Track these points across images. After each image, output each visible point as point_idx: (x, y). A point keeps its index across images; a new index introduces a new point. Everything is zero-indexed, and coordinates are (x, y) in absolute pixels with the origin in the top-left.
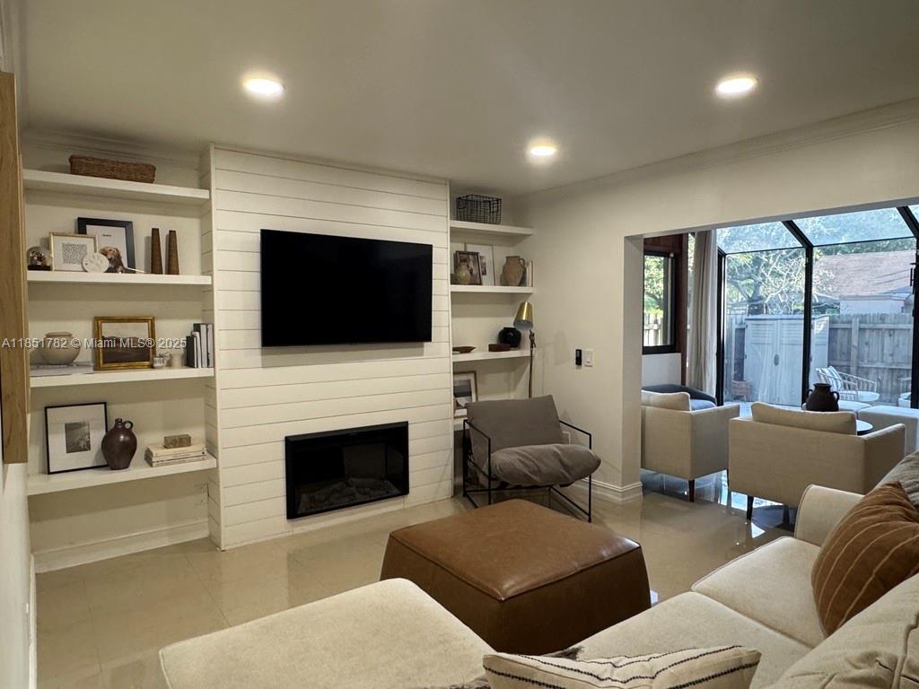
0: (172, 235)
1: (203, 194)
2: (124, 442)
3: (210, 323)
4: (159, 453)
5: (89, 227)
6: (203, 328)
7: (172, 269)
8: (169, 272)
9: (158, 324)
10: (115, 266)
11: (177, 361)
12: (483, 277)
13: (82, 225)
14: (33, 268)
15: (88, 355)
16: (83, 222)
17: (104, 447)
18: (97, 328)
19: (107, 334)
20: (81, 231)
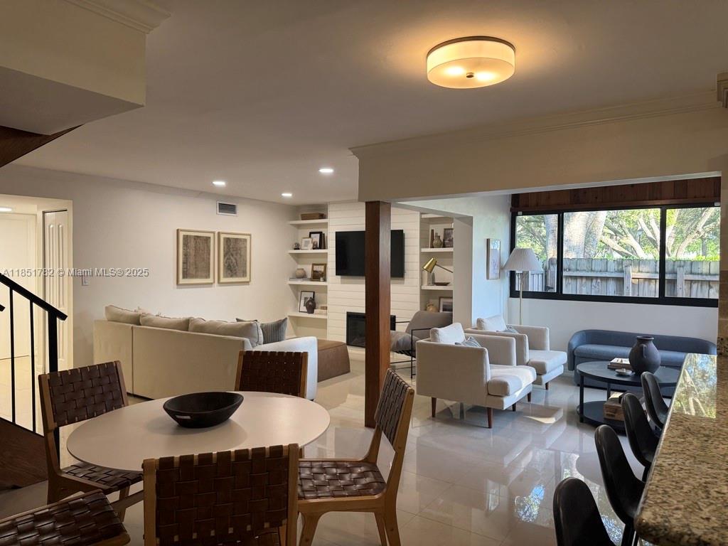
1: (327, 222)
2: (310, 305)
10: (315, 247)
14: (295, 249)
15: (309, 276)
16: (311, 233)
17: (306, 305)
18: (313, 267)
19: (315, 269)
20: (310, 236)
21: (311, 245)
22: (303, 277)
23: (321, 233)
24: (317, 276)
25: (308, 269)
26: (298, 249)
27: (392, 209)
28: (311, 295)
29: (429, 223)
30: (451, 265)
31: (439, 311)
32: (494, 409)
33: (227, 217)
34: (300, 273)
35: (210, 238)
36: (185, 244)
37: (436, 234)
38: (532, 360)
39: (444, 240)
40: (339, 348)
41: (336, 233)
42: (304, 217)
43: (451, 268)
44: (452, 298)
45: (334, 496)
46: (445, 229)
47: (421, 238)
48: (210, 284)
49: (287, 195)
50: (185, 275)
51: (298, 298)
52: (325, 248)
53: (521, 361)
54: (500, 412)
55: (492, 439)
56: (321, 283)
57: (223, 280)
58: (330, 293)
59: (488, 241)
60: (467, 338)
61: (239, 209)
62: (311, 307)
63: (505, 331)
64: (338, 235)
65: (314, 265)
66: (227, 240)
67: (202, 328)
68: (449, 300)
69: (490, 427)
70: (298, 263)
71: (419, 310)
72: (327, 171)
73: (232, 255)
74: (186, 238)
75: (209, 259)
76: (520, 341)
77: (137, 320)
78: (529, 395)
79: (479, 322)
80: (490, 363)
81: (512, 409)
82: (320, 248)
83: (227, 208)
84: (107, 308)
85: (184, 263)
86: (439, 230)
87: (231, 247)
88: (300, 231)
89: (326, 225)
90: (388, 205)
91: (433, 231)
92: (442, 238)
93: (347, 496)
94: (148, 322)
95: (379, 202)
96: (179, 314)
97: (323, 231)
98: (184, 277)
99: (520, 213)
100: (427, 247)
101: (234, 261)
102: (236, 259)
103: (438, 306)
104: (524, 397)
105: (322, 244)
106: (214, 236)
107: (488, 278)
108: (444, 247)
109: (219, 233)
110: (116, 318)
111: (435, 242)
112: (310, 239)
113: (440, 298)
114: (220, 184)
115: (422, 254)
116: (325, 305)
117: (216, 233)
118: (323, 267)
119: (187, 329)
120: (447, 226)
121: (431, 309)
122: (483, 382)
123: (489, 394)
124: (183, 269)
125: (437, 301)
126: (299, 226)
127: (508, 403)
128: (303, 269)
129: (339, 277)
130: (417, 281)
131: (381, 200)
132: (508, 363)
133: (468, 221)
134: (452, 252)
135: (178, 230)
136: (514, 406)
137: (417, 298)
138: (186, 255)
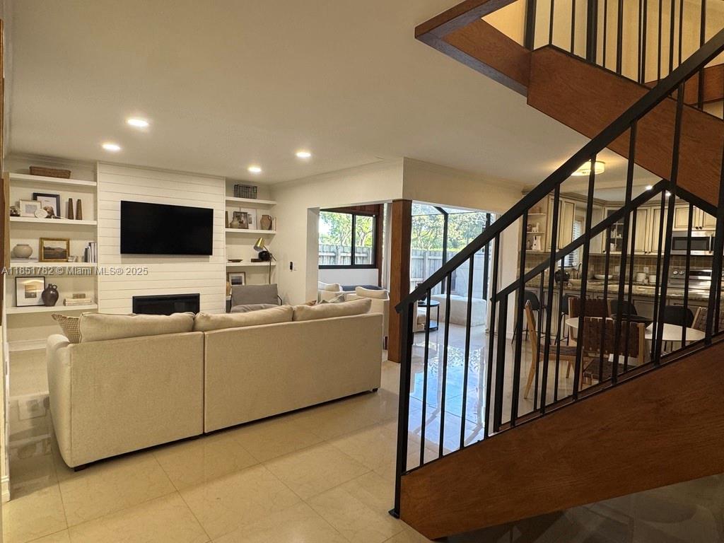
0: (79, 201)
1: (94, 184)
2: (53, 294)
3: (96, 242)
4: (70, 301)
5: (38, 197)
6: (92, 245)
7: (79, 217)
8: (77, 219)
9: (70, 242)
10: (50, 215)
11: (80, 259)
12: (249, 225)
13: (35, 196)
15: (36, 254)
16: (36, 194)
17: (45, 295)
18: (41, 243)
19: (46, 246)
20: (35, 199)
22: (26, 257)
23: (57, 196)
25: (34, 244)
26: (19, 216)
34: (23, 250)
41: (122, 202)
56: (73, 264)
62: (50, 298)
82: (59, 216)
91: (227, 212)
112: (37, 203)
113: (229, 273)
118: (65, 242)
128: (28, 245)
130: (223, 259)
137: (224, 273)
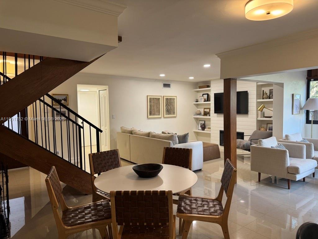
10: (205, 101)
14: (196, 102)
15: (203, 114)
16: (203, 94)
17: (201, 127)
18: (204, 110)
19: (205, 111)
20: (203, 96)
21: (203, 100)
22: (200, 114)
23: (208, 94)
24: (206, 114)
25: (202, 111)
26: (198, 102)
27: (237, 81)
28: (203, 122)
29: (262, 87)
30: (272, 107)
31: (267, 131)
32: (291, 180)
33: (167, 89)
34: (198, 112)
35: (160, 98)
36: (150, 102)
37: (265, 92)
38: (315, 156)
39: (269, 95)
40: (214, 146)
41: (214, 94)
42: (200, 87)
43: (272, 109)
44: (272, 124)
45: (198, 214)
46: (270, 90)
47: (257, 95)
48: (160, 118)
49: (191, 78)
50: (151, 114)
51: (198, 124)
52: (209, 101)
53: (309, 156)
54: (295, 182)
55: (290, 194)
56: (208, 117)
57: (165, 116)
58: (212, 122)
59: (293, 95)
60: (278, 144)
61: (171, 85)
62: (203, 127)
63: (301, 141)
64: (215, 94)
65: (204, 109)
66: (167, 99)
67: (154, 136)
68: (271, 125)
69: (289, 188)
70: (197, 108)
71: (256, 130)
72: (207, 66)
73: (169, 106)
74: (150, 99)
75: (160, 107)
76: (309, 147)
77: (131, 132)
78: (314, 174)
79: (287, 136)
80: (290, 157)
81: (303, 180)
82: (207, 101)
83: (167, 85)
84: (121, 127)
85: (150, 109)
86: (267, 90)
87: (168, 102)
88: (198, 93)
89: (210, 90)
90: (235, 80)
91: (263, 91)
92: (268, 94)
93: (205, 215)
94: (135, 133)
95: (230, 79)
96: (146, 130)
97: (209, 93)
98: (150, 115)
99: (312, 80)
100: (260, 99)
101: (170, 108)
102: (170, 107)
103: (266, 128)
104: (310, 175)
105: (208, 99)
106: (162, 98)
107: (293, 114)
108: (269, 98)
109: (163, 96)
110: (124, 132)
111: (265, 96)
112: (203, 97)
113: (267, 124)
114: (162, 75)
115: (257, 102)
116: (210, 127)
117: (162, 96)
118: (209, 110)
119: (149, 137)
120: (271, 88)
121: (262, 129)
122: (285, 166)
123: (288, 173)
124: (150, 111)
125: (266, 125)
126: (198, 92)
127: (299, 177)
128: (199, 111)
129: (216, 114)
130: (255, 116)
131: (231, 78)
132: (301, 157)
133: (282, 85)
134: (272, 101)
135: (147, 96)
136: (304, 179)
137: (255, 124)
138: (150, 106)
